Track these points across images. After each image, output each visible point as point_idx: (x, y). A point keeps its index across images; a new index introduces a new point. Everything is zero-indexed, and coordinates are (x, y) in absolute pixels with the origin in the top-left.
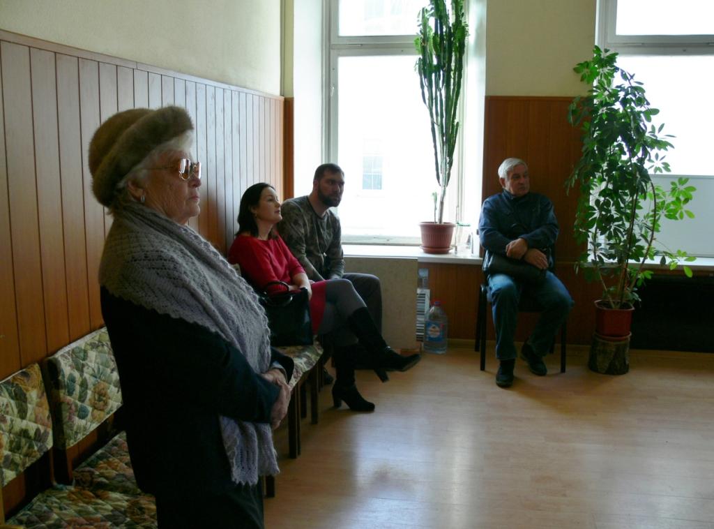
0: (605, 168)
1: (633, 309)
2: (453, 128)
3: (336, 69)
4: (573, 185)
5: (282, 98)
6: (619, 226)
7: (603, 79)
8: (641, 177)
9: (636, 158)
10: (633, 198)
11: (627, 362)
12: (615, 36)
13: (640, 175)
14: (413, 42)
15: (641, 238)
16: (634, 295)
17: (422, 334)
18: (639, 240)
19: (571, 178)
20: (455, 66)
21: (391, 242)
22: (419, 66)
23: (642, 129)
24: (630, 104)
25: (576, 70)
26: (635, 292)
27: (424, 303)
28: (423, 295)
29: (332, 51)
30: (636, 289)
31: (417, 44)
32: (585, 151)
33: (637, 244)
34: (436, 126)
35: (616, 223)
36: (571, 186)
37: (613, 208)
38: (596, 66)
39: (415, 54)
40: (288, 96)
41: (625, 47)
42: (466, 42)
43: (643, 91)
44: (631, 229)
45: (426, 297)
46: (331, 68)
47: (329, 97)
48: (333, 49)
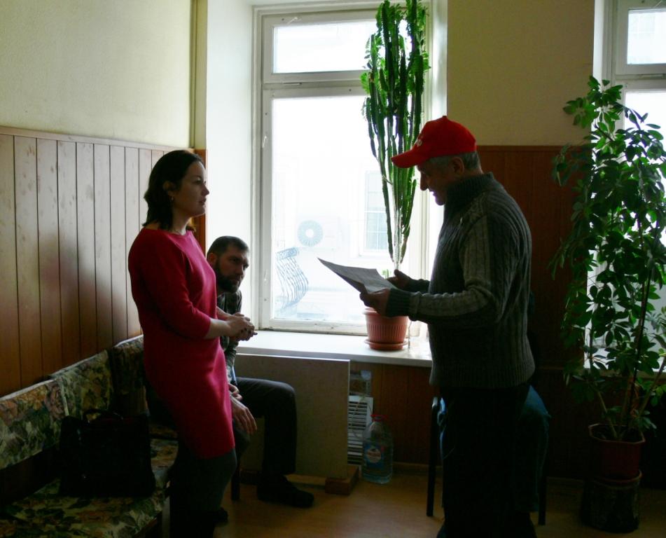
0: (604, 243)
1: (644, 441)
2: (409, 187)
3: (269, 114)
4: (562, 265)
6: (624, 324)
7: (604, 122)
8: (654, 257)
9: (649, 229)
10: (643, 285)
11: (635, 515)
12: (626, 64)
13: (652, 253)
14: (360, 79)
15: (655, 341)
16: (644, 421)
17: (360, 454)
18: (653, 344)
19: (559, 256)
20: (412, 108)
21: (335, 330)
22: (368, 110)
23: (656, 189)
24: (639, 155)
25: (567, 110)
26: (647, 416)
27: (366, 415)
28: (363, 405)
29: (264, 92)
30: (648, 413)
31: (363, 80)
32: (575, 220)
33: (649, 350)
34: (389, 185)
35: (619, 321)
36: (558, 266)
37: (614, 299)
38: (594, 104)
39: (363, 94)
40: (199, 147)
41: (639, 79)
42: (425, 78)
43: (659, 137)
44: (641, 327)
45: (368, 409)
46: (264, 112)
47: (261, 148)
48: (266, 89)
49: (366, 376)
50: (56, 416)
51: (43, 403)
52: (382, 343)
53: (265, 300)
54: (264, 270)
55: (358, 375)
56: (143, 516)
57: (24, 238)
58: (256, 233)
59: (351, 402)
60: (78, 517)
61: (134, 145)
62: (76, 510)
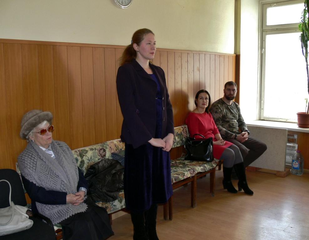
3: (265, 41)
5: (235, 55)
14: (298, 26)
21: (288, 121)
22: (301, 38)
27: (294, 151)
28: (294, 147)
29: (263, 33)
31: (300, 27)
39: (299, 32)
40: (238, 54)
45: (296, 149)
46: (263, 40)
47: (262, 54)
48: (264, 32)
49: (296, 137)
50: (185, 137)
51: (181, 132)
52: (303, 125)
53: (262, 109)
54: (262, 98)
55: (293, 137)
56: (209, 167)
57: (177, 83)
58: (260, 85)
59: (287, 146)
60: (189, 165)
61: (213, 54)
62: (189, 163)
